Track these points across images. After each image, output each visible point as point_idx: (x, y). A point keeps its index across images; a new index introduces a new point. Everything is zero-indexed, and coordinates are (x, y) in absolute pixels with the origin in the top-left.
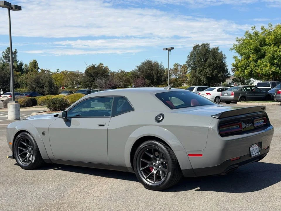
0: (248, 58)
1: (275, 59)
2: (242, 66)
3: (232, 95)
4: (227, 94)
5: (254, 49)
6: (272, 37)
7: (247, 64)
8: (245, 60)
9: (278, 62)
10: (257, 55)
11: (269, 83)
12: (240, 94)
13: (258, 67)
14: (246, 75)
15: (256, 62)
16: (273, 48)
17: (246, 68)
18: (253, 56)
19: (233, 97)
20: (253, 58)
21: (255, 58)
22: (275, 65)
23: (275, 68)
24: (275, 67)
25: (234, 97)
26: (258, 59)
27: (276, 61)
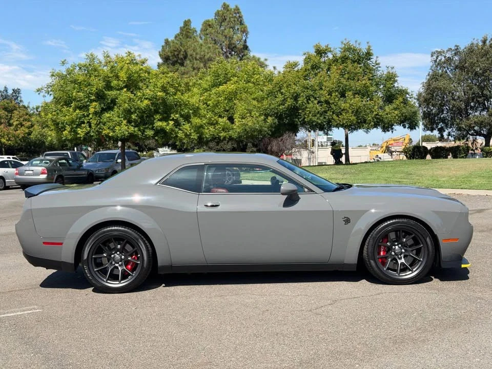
0: (85, 107)
1: (132, 113)
2: (73, 122)
3: (43, 173)
4: (31, 172)
5: (97, 93)
6: (123, 75)
7: (80, 118)
8: (77, 111)
9: (136, 118)
10: (100, 104)
12: (55, 172)
13: (104, 125)
14: (81, 137)
15: (99, 117)
16: (125, 94)
17: (79, 126)
19: (44, 176)
20: (95, 108)
21: (98, 109)
22: (133, 124)
23: (132, 127)
25: (47, 177)
26: (103, 110)
27: (134, 117)
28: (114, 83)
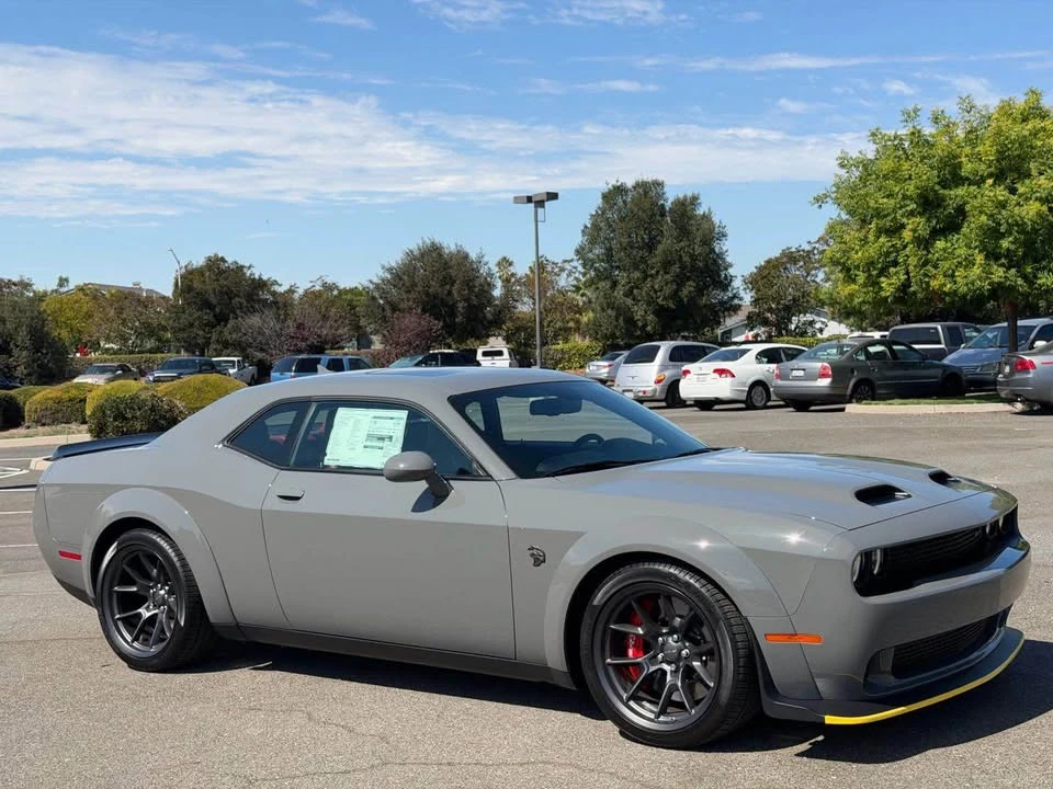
0: (895, 230)
1: (1003, 236)
2: (871, 264)
3: (824, 376)
4: (801, 373)
5: (920, 196)
6: (987, 149)
7: (888, 254)
8: (882, 240)
9: (1013, 247)
10: (929, 220)
11: (936, 329)
12: (853, 372)
13: (936, 267)
14: (886, 298)
15: (926, 248)
16: (993, 192)
17: (883, 272)
18: (916, 225)
19: (826, 382)
20: (914, 231)
21: (924, 231)
22: (1003, 260)
23: (1001, 270)
24: (1002, 265)
25: (832, 382)
26: (936, 234)
27: (1005, 244)
28: (967, 168)
